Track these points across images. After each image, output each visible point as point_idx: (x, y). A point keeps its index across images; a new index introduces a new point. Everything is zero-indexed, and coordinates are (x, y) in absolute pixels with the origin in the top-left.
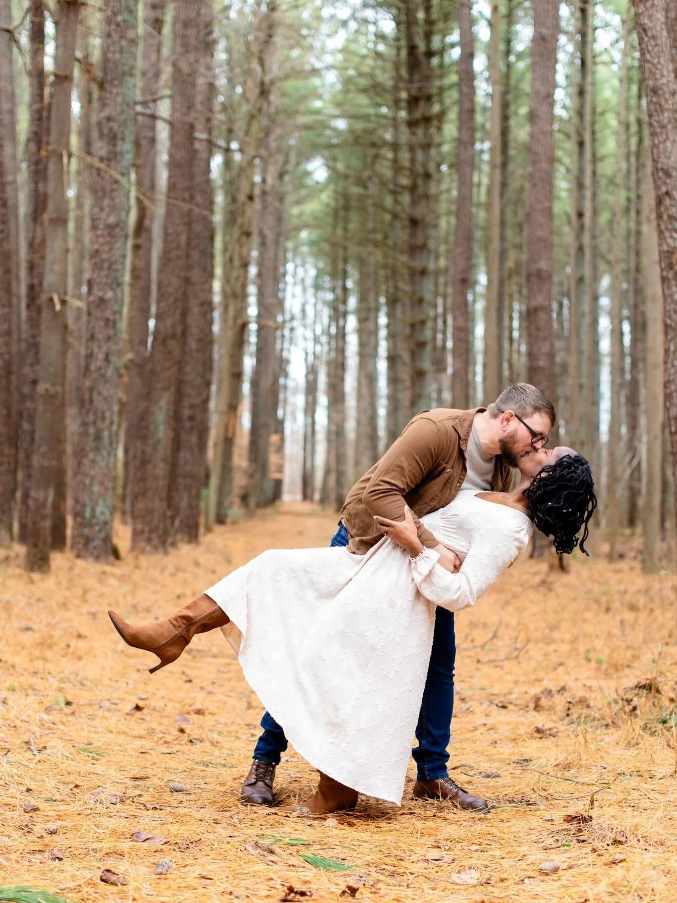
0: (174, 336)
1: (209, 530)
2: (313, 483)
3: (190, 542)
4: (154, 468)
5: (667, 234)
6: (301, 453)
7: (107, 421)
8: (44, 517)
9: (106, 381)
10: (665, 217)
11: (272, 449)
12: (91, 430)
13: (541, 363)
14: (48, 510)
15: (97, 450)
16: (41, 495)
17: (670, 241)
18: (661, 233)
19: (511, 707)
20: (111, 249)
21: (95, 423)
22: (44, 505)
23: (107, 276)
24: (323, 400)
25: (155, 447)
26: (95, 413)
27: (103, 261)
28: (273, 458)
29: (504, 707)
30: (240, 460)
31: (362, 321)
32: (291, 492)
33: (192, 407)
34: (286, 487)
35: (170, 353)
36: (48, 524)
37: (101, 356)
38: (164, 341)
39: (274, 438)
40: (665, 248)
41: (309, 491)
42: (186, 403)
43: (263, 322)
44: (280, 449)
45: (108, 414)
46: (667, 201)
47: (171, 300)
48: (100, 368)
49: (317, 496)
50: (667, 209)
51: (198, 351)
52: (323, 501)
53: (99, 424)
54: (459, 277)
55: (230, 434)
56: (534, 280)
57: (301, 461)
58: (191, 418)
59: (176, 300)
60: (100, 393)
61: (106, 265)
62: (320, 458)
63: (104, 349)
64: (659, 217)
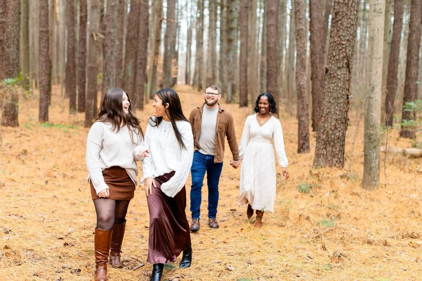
0: (134, 38)
1: (147, 103)
2: (190, 77)
3: (140, 110)
4: (127, 86)
5: (298, 24)
6: (185, 63)
7: (112, 75)
8: (91, 109)
9: (111, 61)
10: (297, 18)
11: (172, 65)
12: (106, 78)
13: (272, 46)
14: (92, 107)
15: (108, 85)
16: (90, 102)
17: (299, 27)
18: (296, 24)
19: (234, 179)
20: (113, 14)
21: (107, 76)
22: (91, 105)
23: (111, 24)
24: (194, 42)
25: (128, 79)
26: (108, 72)
27: (110, 19)
28: (173, 69)
29: (232, 179)
30: (160, 70)
31: (211, 11)
32: (181, 80)
33: (141, 59)
34: (178, 79)
35: (133, 44)
36: (92, 111)
37: (109, 52)
38: (131, 40)
39: (174, 61)
40: (297, 29)
41: (188, 80)
42: (139, 58)
43: (169, 20)
44: (176, 64)
45: (112, 73)
46: (298, 13)
47: (133, 25)
48: (109, 57)
49: (191, 82)
50: (298, 16)
51: (143, 38)
52: (193, 85)
53: (109, 76)
54: (245, 6)
55: (155, 64)
56: (270, 14)
57: (185, 68)
58: (141, 64)
59: (135, 25)
60: (109, 65)
61: (111, 20)
62: (193, 66)
63: (111, 50)
64: (296, 18)
